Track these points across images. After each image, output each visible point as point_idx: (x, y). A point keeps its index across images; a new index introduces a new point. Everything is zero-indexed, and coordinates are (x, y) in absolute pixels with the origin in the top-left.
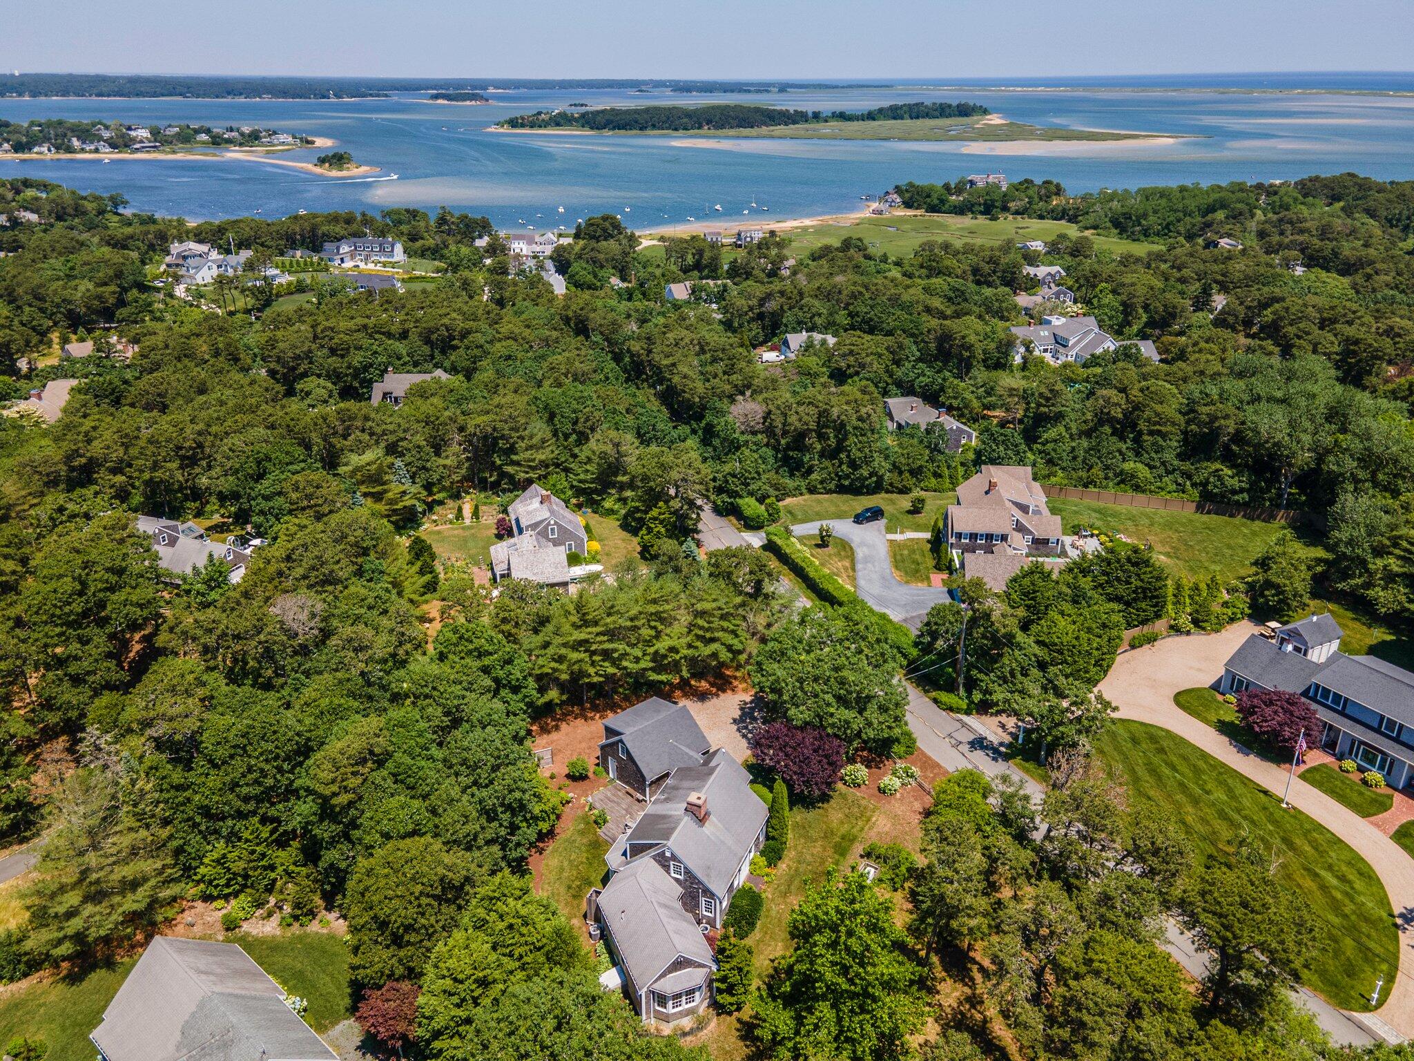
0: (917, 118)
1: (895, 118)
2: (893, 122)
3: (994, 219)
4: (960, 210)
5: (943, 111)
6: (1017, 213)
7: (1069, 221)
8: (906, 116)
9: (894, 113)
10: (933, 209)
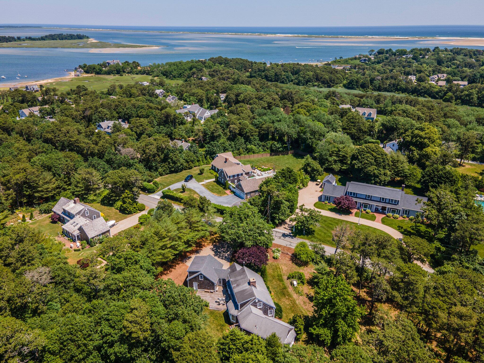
0: (62, 39)
1: (53, 40)
2: (53, 41)
3: (121, 75)
4: (109, 73)
5: (71, 37)
6: (128, 73)
7: (147, 74)
8: (58, 39)
9: (52, 37)
10: (98, 73)
